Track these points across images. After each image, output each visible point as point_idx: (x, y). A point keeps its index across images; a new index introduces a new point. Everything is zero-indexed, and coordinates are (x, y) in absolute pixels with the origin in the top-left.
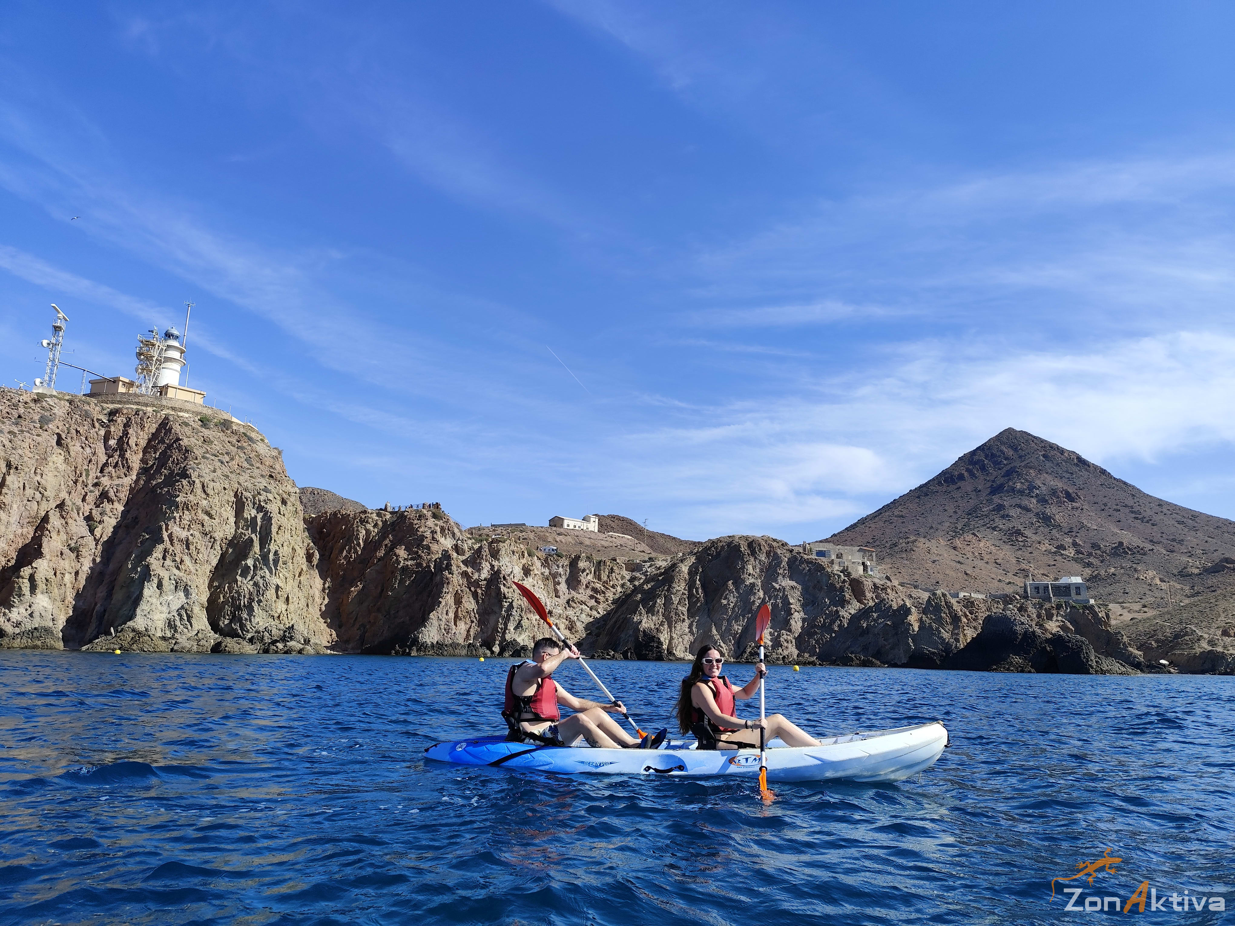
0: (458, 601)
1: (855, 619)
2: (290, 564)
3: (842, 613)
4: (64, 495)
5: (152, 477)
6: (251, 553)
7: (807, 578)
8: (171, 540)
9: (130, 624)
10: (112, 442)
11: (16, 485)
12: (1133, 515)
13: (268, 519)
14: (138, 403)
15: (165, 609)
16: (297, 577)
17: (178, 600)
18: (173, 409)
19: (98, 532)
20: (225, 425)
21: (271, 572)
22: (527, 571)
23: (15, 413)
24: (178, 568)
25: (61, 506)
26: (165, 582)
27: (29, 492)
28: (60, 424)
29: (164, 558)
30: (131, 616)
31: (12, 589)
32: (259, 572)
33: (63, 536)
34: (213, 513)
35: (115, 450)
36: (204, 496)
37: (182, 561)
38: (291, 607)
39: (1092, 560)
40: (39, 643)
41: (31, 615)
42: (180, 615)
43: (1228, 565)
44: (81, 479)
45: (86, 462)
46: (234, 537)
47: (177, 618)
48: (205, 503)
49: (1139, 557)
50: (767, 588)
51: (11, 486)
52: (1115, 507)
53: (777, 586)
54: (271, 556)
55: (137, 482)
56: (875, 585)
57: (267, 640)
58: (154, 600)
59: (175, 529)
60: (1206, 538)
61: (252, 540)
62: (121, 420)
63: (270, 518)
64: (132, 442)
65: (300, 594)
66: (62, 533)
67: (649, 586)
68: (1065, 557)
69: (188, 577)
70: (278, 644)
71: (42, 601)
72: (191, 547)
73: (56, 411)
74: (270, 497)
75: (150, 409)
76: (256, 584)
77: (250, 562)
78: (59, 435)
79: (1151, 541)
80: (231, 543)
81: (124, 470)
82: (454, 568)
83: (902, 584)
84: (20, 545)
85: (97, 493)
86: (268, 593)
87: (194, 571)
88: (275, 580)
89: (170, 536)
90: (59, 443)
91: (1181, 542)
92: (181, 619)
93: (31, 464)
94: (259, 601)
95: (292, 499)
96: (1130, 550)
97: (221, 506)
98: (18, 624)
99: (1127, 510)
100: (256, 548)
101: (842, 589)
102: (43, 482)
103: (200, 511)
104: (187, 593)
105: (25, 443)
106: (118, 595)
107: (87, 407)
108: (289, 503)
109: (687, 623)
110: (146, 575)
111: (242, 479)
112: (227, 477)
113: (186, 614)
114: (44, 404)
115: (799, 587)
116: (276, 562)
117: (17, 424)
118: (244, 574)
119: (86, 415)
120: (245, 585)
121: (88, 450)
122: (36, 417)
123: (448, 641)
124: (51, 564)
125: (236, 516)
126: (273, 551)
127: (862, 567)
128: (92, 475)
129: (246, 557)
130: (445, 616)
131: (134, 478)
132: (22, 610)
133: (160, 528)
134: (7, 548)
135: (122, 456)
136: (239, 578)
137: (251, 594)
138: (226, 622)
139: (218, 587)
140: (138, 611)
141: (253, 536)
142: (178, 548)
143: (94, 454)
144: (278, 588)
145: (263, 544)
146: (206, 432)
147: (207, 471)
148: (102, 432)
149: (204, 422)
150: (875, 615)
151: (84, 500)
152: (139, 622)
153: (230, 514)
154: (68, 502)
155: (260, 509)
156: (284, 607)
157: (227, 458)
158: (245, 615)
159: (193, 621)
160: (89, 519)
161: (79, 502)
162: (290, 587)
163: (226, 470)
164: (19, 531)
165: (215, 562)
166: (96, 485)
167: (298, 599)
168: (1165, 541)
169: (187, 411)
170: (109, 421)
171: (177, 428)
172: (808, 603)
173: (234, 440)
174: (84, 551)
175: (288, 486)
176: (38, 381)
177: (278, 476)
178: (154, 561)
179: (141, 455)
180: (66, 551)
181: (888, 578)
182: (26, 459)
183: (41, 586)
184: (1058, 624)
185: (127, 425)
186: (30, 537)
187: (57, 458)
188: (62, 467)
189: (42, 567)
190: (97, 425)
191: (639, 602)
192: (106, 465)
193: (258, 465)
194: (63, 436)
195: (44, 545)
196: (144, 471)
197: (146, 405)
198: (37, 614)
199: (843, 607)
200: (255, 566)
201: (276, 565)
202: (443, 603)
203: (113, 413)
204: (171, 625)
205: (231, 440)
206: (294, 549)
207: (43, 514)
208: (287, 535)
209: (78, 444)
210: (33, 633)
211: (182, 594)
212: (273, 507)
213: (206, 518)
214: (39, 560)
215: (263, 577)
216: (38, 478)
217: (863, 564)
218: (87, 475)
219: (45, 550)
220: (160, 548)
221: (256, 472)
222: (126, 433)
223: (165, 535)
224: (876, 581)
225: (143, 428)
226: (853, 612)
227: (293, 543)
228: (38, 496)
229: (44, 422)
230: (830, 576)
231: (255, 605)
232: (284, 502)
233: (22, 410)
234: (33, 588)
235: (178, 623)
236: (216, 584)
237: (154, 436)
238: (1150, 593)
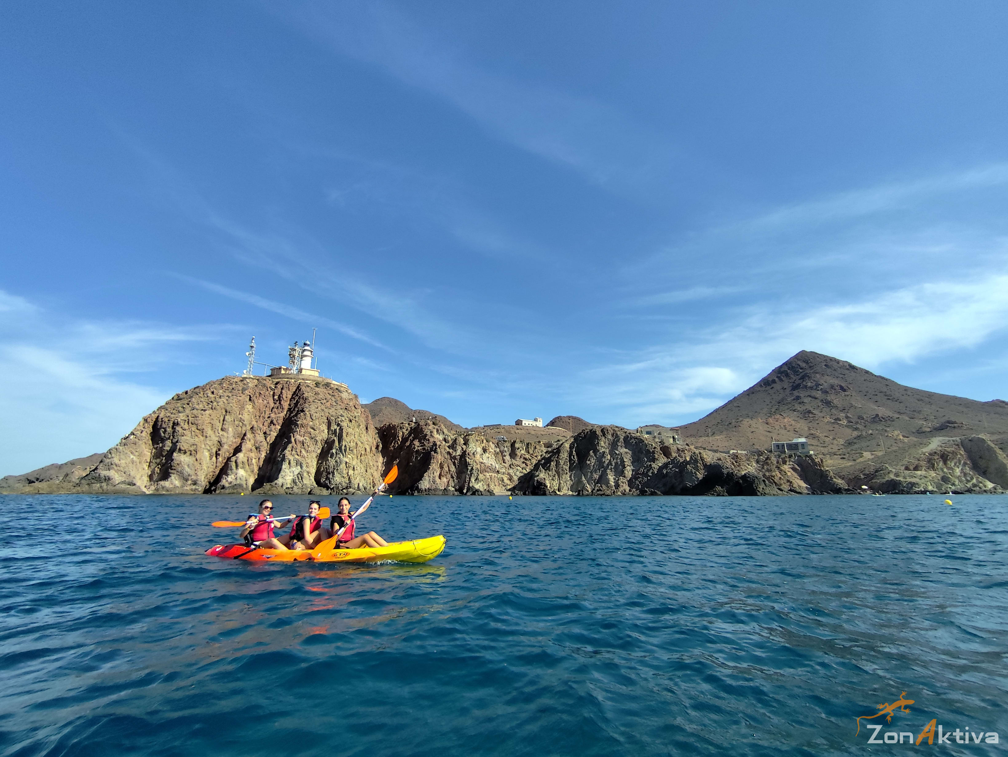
0: (441, 467)
1: (661, 469)
2: (355, 451)
3: (654, 465)
4: (254, 423)
5: (291, 413)
6: (334, 447)
7: (635, 447)
8: (296, 442)
9: (276, 481)
10: (276, 397)
11: (230, 420)
12: (887, 397)
13: (341, 430)
14: (288, 378)
15: (292, 474)
16: (359, 457)
17: (297, 470)
18: (303, 379)
19: (268, 439)
20: (327, 385)
21: (343, 455)
22: (485, 450)
23: (231, 387)
24: (298, 455)
25: (252, 428)
26: (292, 462)
27: (236, 423)
28: (251, 391)
29: (292, 450)
30: (277, 479)
31: (228, 468)
32: (338, 456)
33: (252, 441)
34: (315, 428)
35: (277, 401)
36: (311, 420)
37: (301, 452)
38: (356, 472)
39: (858, 426)
40: (235, 491)
41: (236, 479)
42: (298, 477)
43: (950, 425)
44: (262, 415)
45: (264, 407)
46: (327, 439)
47: (297, 478)
48: (311, 423)
49: (889, 422)
50: (612, 453)
51: (228, 420)
52: (874, 393)
53: (617, 452)
54: (343, 448)
55: (286, 415)
56: (678, 449)
57: (340, 489)
58: (287, 470)
59: (298, 437)
60: (938, 409)
61: (334, 440)
62: (279, 386)
63: (342, 429)
64: (284, 397)
65: (361, 465)
66: (252, 440)
67: (549, 455)
68: (840, 425)
69: (303, 459)
70: (344, 490)
71: (241, 472)
72: (305, 445)
73: (250, 385)
74: (343, 419)
75: (293, 380)
76: (336, 461)
77: (334, 451)
78: (250, 396)
79: (899, 412)
80: (326, 442)
81: (281, 410)
82: (438, 450)
83: (696, 448)
84: (235, 447)
85: (269, 421)
86: (341, 466)
87: (306, 456)
88: (346, 459)
89: (295, 440)
90: (250, 400)
91: (919, 412)
92: (298, 479)
93: (236, 409)
94: (337, 470)
95: (357, 419)
96: (883, 418)
97: (320, 425)
98: (231, 483)
99: (882, 394)
100: (337, 443)
101: (653, 452)
102: (242, 417)
103: (309, 428)
104: (301, 467)
105: (234, 400)
106: (274, 469)
107: (265, 382)
108: (353, 421)
109: (569, 474)
110: (283, 459)
111: (330, 411)
112: (323, 410)
113: (300, 476)
114: (245, 382)
115: (630, 452)
116: (345, 450)
117: (231, 392)
118: (331, 457)
119: (264, 385)
120: (332, 462)
121: (265, 401)
122: (240, 388)
123: (434, 487)
124: (246, 455)
125: (328, 429)
126: (344, 445)
127: (671, 440)
128: (267, 413)
129: (332, 449)
130: (432, 475)
131: (285, 413)
132: (233, 476)
133: (291, 436)
134: (229, 448)
135: (280, 403)
136: (329, 459)
137: (334, 466)
138: (324, 480)
139: (321, 463)
140: (280, 476)
141: (335, 438)
142: (299, 445)
143: (268, 403)
144: (346, 463)
145: (339, 443)
146: (317, 389)
147: (314, 408)
148: (272, 393)
149: (317, 385)
150: (671, 466)
151: (263, 425)
152: (280, 481)
153: (324, 427)
154: (256, 426)
155: (338, 425)
156: (352, 472)
157: (325, 401)
158: (331, 476)
159: (304, 480)
160: (265, 433)
161: (261, 426)
162: (355, 462)
163: (323, 407)
164: (234, 440)
165: (319, 451)
166: (269, 417)
167: (360, 469)
168: (908, 412)
169: (309, 380)
170: (275, 387)
171: (303, 388)
172: (636, 460)
173: (331, 392)
174: (262, 449)
175: (355, 413)
176: (245, 372)
177: (350, 409)
178: (287, 452)
179: (289, 402)
180: (254, 448)
181: (687, 445)
182: (234, 408)
183: (240, 465)
184: (790, 466)
185: (282, 389)
186: (239, 443)
187: (249, 407)
188: (251, 410)
189: (241, 456)
190: (269, 390)
191: (541, 464)
192: (273, 408)
193: (341, 403)
194: (252, 396)
195: (243, 446)
196: (289, 410)
197: (291, 379)
198: (238, 478)
199: (654, 462)
200: (336, 453)
201: (345, 453)
202: (431, 468)
203: (277, 384)
204: (294, 481)
205: (329, 392)
206: (356, 443)
207: (244, 432)
208: (353, 437)
209: (261, 399)
210: (235, 487)
211: (299, 467)
212: (344, 424)
213: (312, 430)
214: (239, 454)
215: (339, 458)
216: (241, 416)
217: (673, 438)
218: (265, 413)
219: (243, 448)
220: (290, 445)
221: (339, 407)
222: (281, 393)
223: (293, 440)
224: (680, 447)
225: (289, 390)
226: (660, 465)
227: (355, 441)
228: (241, 424)
229: (244, 390)
230: (647, 446)
231: (335, 471)
232: (351, 421)
233: (234, 386)
234: (237, 466)
235: (297, 481)
236: (320, 462)
237: (295, 393)
238: (895, 444)
